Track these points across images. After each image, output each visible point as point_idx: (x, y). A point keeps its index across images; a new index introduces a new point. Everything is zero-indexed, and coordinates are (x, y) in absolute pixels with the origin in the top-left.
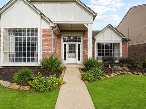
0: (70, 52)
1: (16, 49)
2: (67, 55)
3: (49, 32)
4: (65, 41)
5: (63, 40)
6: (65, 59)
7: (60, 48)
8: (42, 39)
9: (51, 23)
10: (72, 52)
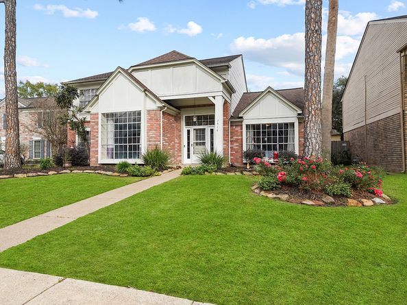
0: (197, 144)
1: (116, 141)
2: (191, 148)
3: (155, 115)
4: (187, 124)
5: (183, 123)
6: (189, 157)
7: (180, 137)
8: (146, 125)
9: (157, 102)
10: (200, 144)
